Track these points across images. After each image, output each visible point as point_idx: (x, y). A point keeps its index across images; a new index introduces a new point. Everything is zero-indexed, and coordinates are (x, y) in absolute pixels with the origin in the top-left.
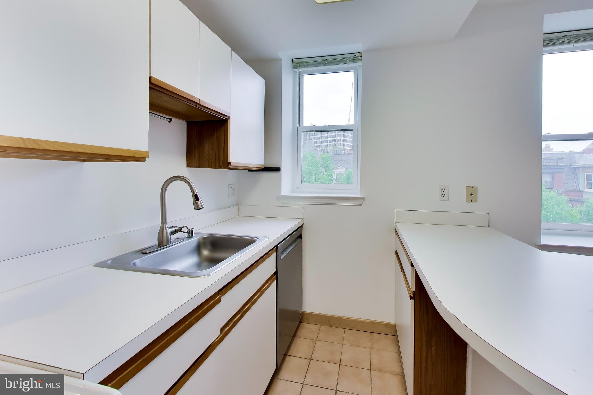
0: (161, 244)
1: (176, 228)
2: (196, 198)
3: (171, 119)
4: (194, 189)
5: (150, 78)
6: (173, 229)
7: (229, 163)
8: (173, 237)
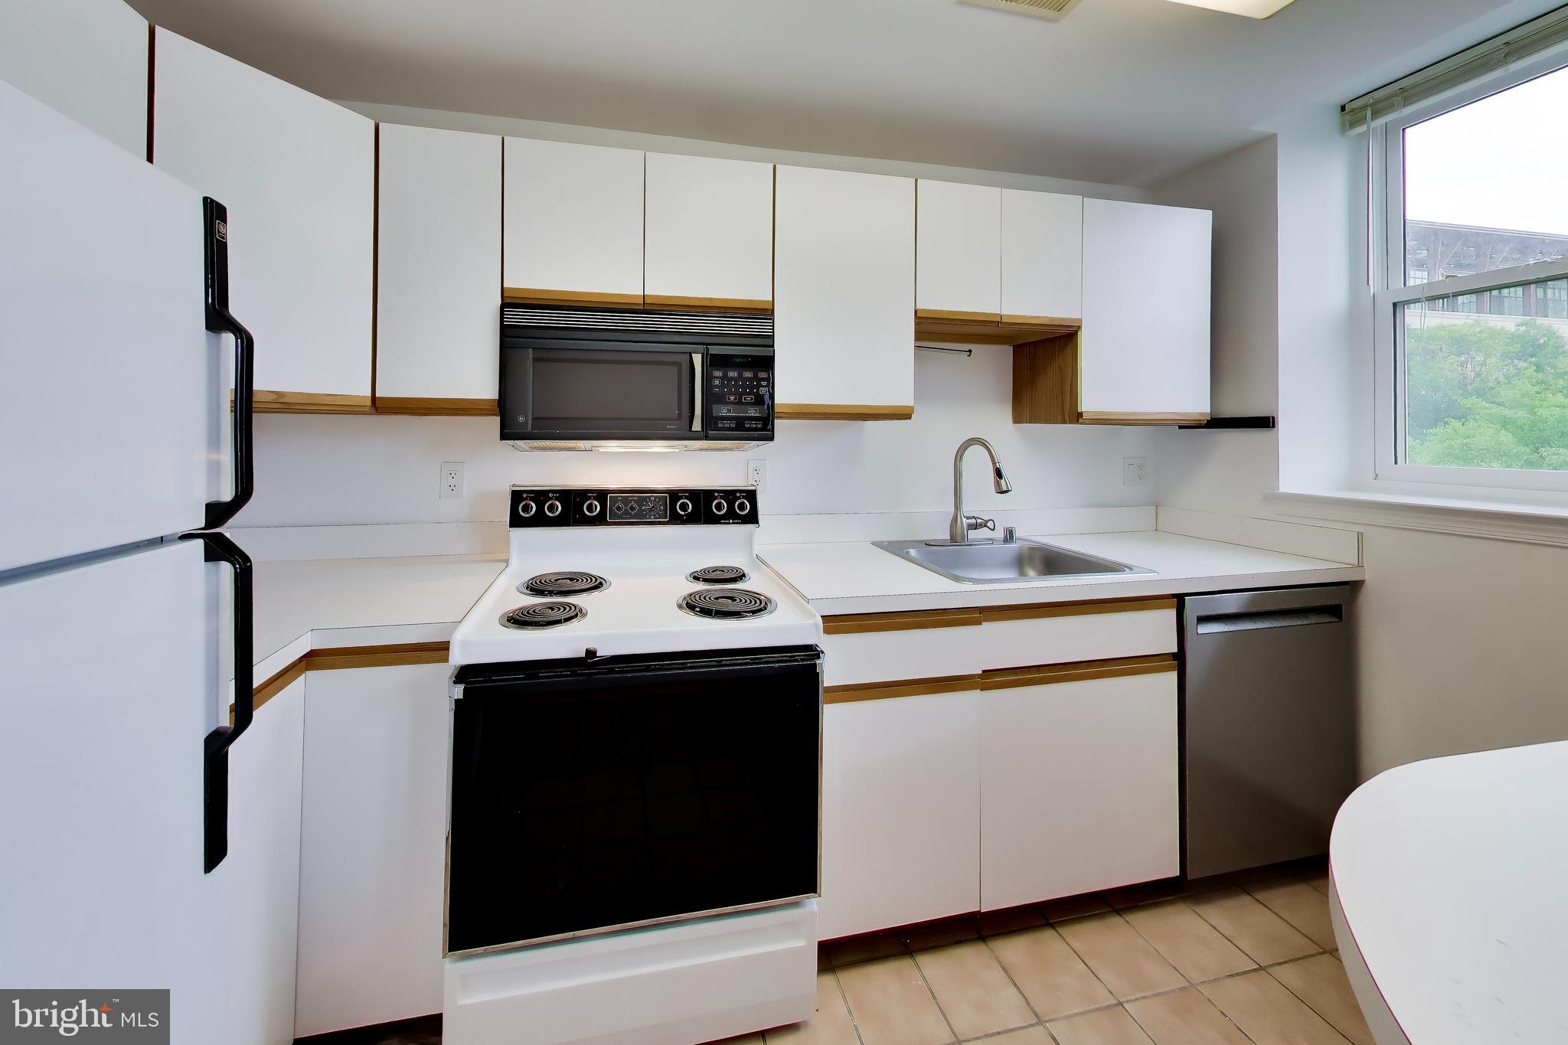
0: (953, 539)
1: (979, 521)
2: (999, 474)
3: (970, 351)
4: (996, 459)
5: (916, 311)
6: (973, 521)
7: (1080, 415)
8: (973, 534)
